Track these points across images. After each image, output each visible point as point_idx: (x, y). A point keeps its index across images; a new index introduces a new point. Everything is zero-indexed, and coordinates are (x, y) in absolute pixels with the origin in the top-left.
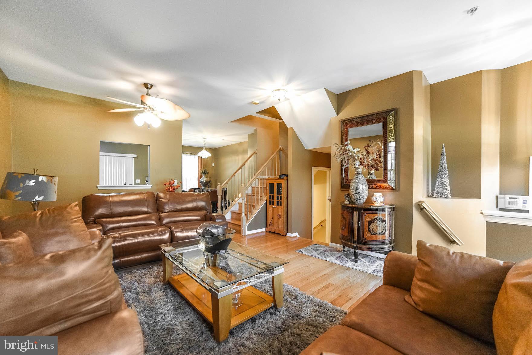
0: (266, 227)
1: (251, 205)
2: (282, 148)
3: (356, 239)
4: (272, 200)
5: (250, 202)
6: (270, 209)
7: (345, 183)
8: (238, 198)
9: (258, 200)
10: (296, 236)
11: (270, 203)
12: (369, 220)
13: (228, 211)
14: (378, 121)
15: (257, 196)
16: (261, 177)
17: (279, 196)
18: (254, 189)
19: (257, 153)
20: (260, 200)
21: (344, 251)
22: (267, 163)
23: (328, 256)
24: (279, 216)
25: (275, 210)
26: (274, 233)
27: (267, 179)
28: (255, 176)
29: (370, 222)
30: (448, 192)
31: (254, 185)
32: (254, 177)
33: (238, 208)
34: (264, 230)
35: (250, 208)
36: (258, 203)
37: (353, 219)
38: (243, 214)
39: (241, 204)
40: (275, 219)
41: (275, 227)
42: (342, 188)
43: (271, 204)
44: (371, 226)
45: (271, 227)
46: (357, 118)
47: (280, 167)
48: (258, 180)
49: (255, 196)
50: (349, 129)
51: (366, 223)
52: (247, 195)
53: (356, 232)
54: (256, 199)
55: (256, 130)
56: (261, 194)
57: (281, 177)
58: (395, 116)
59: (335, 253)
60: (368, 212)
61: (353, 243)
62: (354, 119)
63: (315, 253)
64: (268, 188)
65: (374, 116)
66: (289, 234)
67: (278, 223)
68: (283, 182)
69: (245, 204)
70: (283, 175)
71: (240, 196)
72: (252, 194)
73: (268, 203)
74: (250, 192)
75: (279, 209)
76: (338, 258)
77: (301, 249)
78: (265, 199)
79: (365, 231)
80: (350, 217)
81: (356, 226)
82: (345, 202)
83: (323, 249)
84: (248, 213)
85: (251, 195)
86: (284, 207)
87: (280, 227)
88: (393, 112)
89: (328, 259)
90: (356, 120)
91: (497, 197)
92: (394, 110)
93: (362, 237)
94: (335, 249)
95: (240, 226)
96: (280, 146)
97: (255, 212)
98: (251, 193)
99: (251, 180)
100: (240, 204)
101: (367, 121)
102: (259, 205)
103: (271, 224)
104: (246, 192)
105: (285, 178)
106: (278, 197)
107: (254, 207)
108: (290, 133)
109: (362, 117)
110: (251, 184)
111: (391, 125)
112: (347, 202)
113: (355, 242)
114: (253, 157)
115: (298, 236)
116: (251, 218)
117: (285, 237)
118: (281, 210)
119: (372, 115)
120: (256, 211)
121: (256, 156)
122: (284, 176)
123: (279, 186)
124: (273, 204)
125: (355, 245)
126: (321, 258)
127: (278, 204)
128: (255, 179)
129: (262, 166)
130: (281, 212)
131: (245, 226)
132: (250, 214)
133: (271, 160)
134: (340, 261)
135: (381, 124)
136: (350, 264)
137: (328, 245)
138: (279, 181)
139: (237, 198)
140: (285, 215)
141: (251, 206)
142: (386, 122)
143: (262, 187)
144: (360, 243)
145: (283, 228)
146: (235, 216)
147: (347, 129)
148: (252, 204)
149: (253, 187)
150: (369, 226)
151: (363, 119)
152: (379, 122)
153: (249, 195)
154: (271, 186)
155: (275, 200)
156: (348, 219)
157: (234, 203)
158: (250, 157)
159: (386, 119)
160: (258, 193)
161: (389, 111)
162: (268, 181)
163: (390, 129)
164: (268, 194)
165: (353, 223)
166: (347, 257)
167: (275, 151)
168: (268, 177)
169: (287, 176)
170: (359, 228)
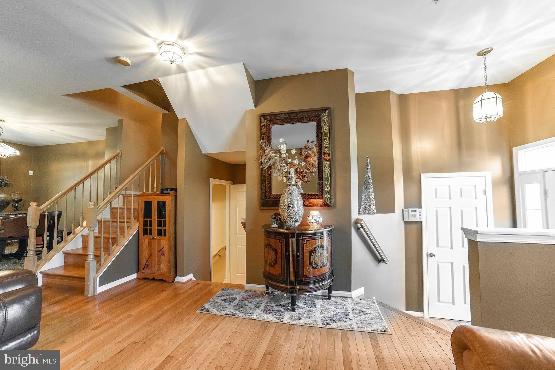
0: (138, 271)
1: (108, 238)
2: (164, 150)
3: (293, 278)
4: (148, 228)
5: (106, 232)
6: (145, 241)
7: (267, 199)
8: (82, 226)
9: (122, 228)
10: (191, 279)
11: (145, 232)
12: (310, 249)
13: (57, 251)
14: (310, 120)
15: (120, 222)
16: (129, 193)
17: (161, 221)
18: (114, 210)
19: (121, 156)
20: (126, 228)
21: (268, 293)
22: (140, 169)
23: (251, 309)
24: (161, 252)
25: (155, 244)
26: (154, 279)
27: (139, 196)
28: (118, 190)
29: (311, 252)
30: (374, 208)
31: (114, 204)
32: (115, 191)
33: (80, 245)
34: (134, 276)
35: (107, 243)
36: (122, 233)
37: (288, 250)
38: (91, 257)
39: (87, 236)
40: (155, 255)
41: (155, 269)
42: (262, 206)
43: (147, 235)
44: (312, 257)
45: (146, 270)
46: (283, 114)
47: (162, 178)
48: (124, 197)
49: (117, 222)
50: (273, 128)
51: (307, 254)
52: (101, 221)
53: (293, 269)
54: (118, 227)
55: (121, 121)
56: (129, 218)
57: (164, 191)
58: (329, 116)
59: (257, 300)
60: (309, 238)
61: (290, 285)
62: (279, 114)
63: (230, 308)
64: (142, 209)
65: (306, 114)
66: (179, 279)
67: (159, 263)
68: (168, 199)
69: (96, 237)
70: (167, 189)
71: (85, 223)
72: (111, 220)
73: (142, 232)
74: (107, 215)
75: (162, 241)
76: (267, 309)
77: (206, 305)
78: (137, 226)
79: (305, 265)
80: (284, 247)
81: (293, 260)
82: (272, 226)
83: (239, 297)
84: (103, 253)
85: (109, 221)
86: (170, 238)
87: (164, 268)
88: (328, 111)
89: (254, 316)
90: (282, 116)
91: (403, 210)
92: (328, 109)
93: (302, 274)
94: (254, 293)
95: (84, 278)
96: (163, 148)
97: (117, 250)
98: (109, 217)
99: (109, 196)
100: (85, 238)
101: (297, 119)
102: (124, 237)
103: (147, 266)
104: (99, 217)
105: (171, 192)
106: (159, 224)
107: (115, 241)
108: (181, 127)
109: (290, 113)
110: (110, 202)
111: (325, 126)
112: (275, 226)
113: (293, 283)
114: (114, 162)
115: (193, 279)
116: (108, 262)
117: (173, 283)
118: (165, 243)
119: (303, 112)
120: (118, 248)
121: (119, 161)
122: (169, 190)
123: (162, 206)
124: (151, 234)
125: (292, 287)
126: (243, 315)
127: (159, 233)
128: (117, 195)
129: (131, 175)
130: (165, 246)
131: (95, 279)
132: (106, 255)
133: (146, 168)
134: (272, 314)
135: (314, 124)
136: (287, 317)
137: (241, 287)
138: (162, 198)
139: (79, 227)
140: (172, 250)
141: (109, 241)
142: (321, 122)
143: (131, 208)
144: (300, 283)
145: (169, 269)
146: (71, 260)
147: (270, 126)
148: (111, 236)
149: (113, 208)
150: (310, 257)
151: (291, 115)
152: (313, 121)
153: (104, 222)
154: (148, 205)
155: (155, 227)
156: (279, 251)
157: (71, 236)
158: (109, 161)
159: (320, 119)
160: (122, 217)
161: (324, 110)
162: (142, 198)
163: (325, 131)
164: (142, 219)
165: (288, 255)
166: (277, 304)
167: (154, 154)
168: (140, 193)
169: (175, 190)
170: (297, 261)
